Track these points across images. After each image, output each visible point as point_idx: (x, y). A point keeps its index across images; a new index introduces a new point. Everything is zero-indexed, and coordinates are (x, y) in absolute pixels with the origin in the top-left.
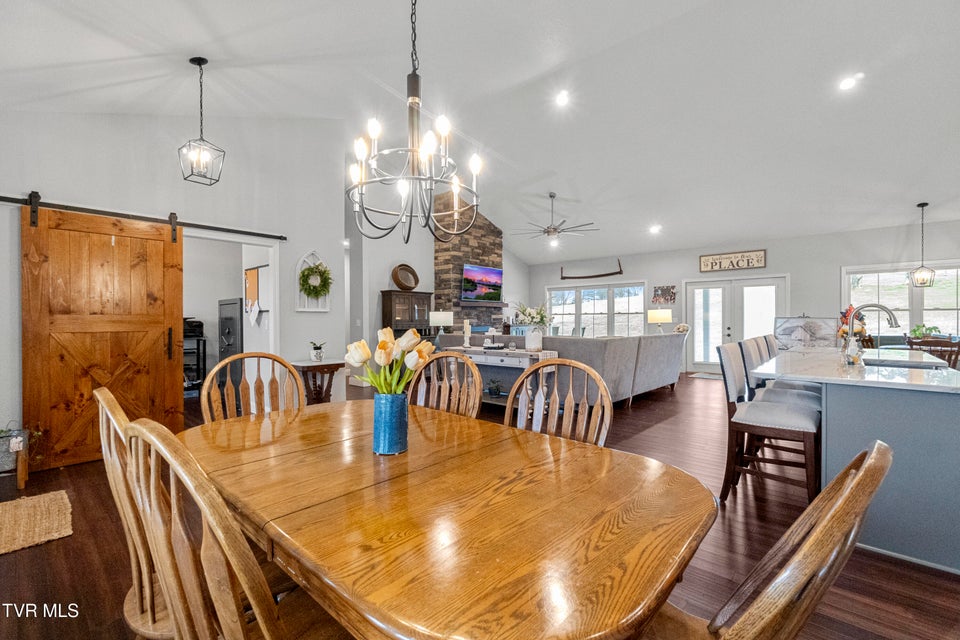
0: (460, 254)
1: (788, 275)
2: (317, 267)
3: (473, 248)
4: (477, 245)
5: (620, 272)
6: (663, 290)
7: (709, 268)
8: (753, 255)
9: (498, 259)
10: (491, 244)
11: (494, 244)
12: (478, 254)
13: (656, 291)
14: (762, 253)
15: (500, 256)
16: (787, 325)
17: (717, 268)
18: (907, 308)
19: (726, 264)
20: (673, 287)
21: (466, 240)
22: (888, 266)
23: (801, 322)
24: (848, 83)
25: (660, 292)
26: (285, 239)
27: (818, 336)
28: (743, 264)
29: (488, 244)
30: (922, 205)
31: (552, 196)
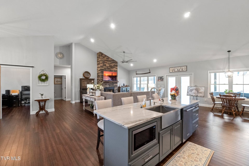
0: (103, 68)
1: (193, 74)
2: (44, 74)
3: (107, 67)
4: (109, 66)
5: (150, 73)
6: (160, 77)
7: (172, 71)
8: (183, 67)
9: (116, 69)
10: (114, 65)
11: (115, 65)
12: (109, 68)
13: (158, 78)
14: (186, 67)
15: (117, 68)
16: (191, 88)
17: (174, 71)
18: (228, 84)
19: (176, 70)
20: (163, 77)
21: (105, 64)
22: (221, 71)
23: (195, 88)
24: (187, 15)
25: (159, 78)
26: (33, 67)
27: (199, 92)
28: (181, 70)
29: (113, 66)
30: (229, 51)
31: (124, 52)
